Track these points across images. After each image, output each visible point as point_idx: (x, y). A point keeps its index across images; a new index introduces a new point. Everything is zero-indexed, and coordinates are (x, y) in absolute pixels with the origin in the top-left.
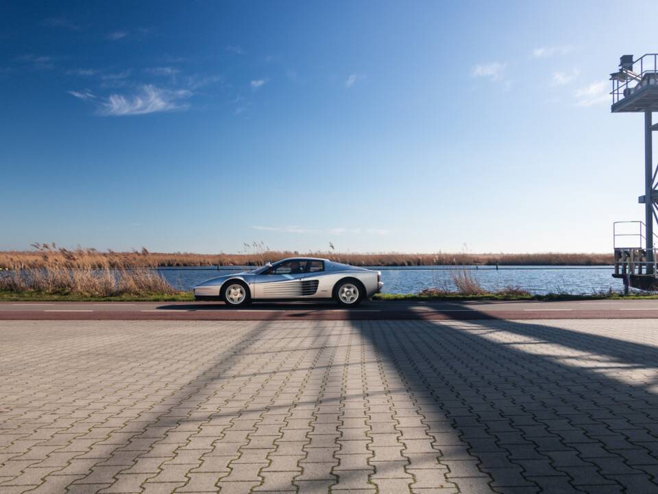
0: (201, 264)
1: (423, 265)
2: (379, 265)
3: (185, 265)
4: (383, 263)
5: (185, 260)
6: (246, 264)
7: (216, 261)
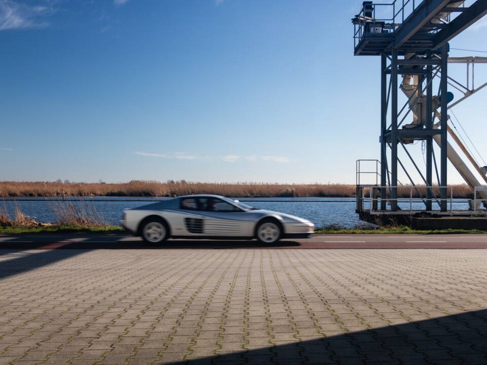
0: (58, 194)
1: (297, 196)
2: (247, 197)
3: (39, 195)
4: (252, 194)
5: (40, 189)
6: (108, 195)
7: (75, 191)
